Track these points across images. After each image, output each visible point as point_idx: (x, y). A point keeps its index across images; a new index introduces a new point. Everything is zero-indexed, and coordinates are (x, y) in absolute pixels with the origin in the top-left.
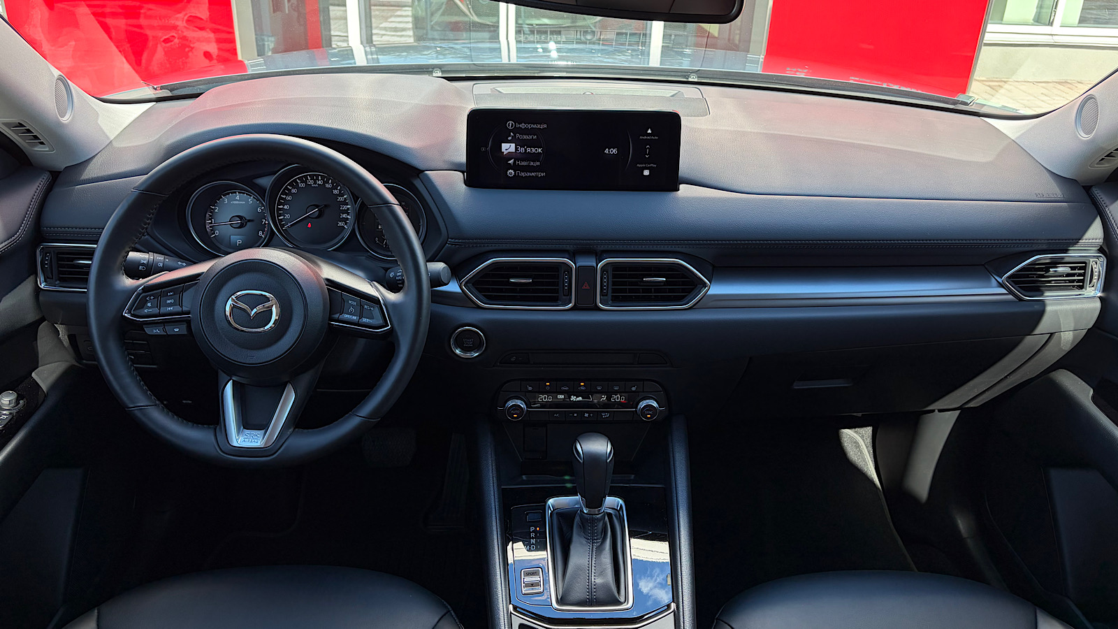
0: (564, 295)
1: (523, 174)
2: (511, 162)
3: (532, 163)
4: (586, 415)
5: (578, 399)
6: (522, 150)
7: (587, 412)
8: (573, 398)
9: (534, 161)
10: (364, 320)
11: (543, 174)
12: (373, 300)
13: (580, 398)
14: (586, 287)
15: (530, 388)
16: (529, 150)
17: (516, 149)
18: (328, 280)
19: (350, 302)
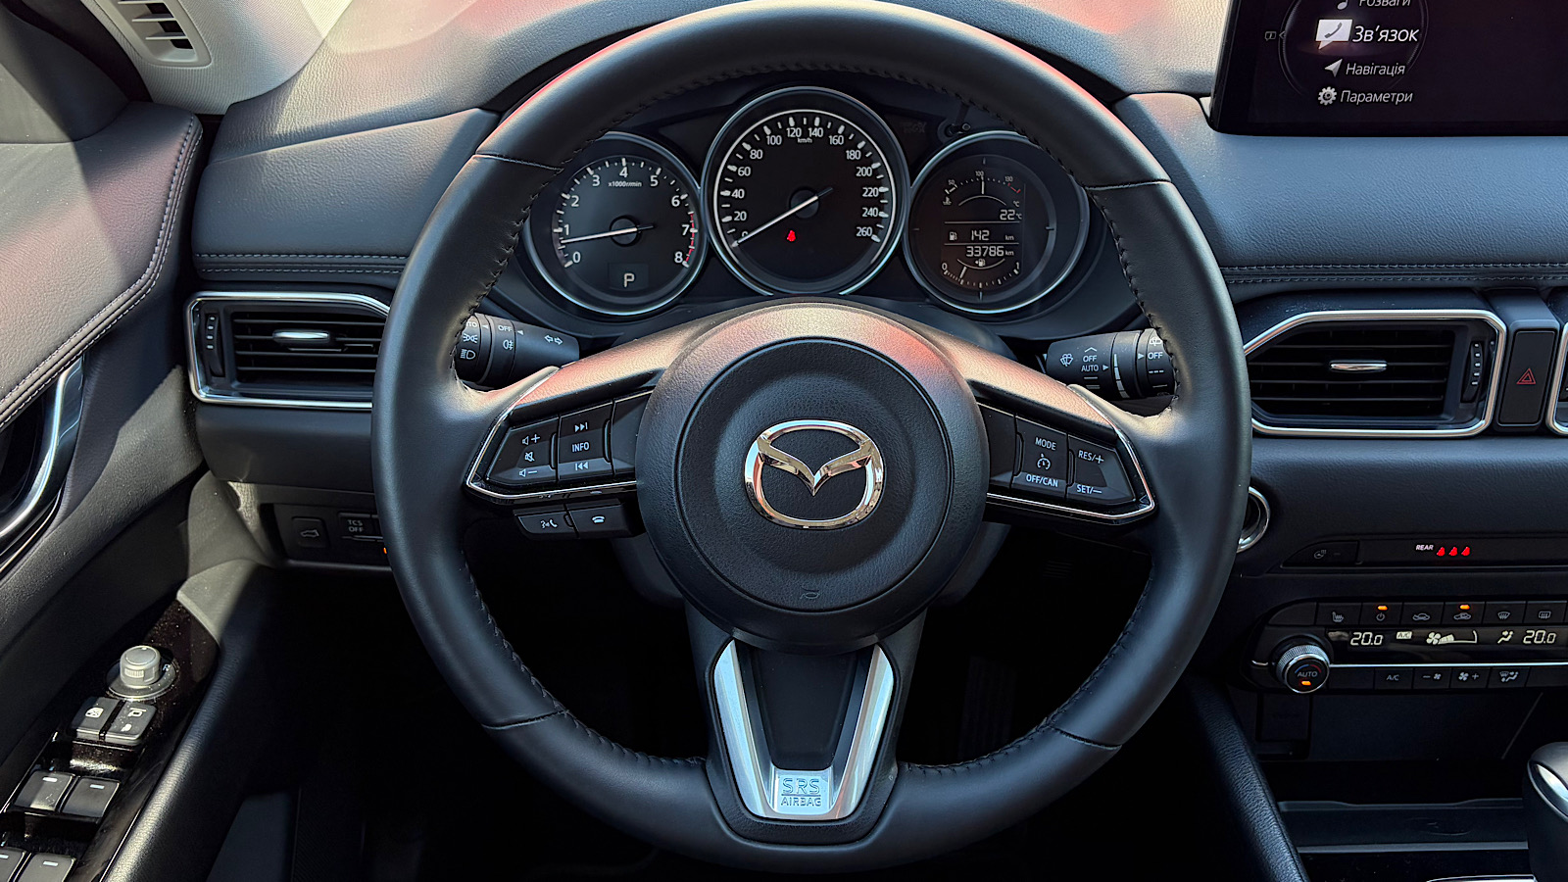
0: (1462, 401)
1: (1356, 98)
2: (1334, 67)
3: (1384, 70)
4: (1463, 676)
5: (1444, 640)
6: (1367, 36)
7: (1464, 670)
8: (1433, 638)
9: (1391, 64)
10: (1081, 489)
11: (1408, 97)
12: (1103, 438)
13: (1450, 639)
14: (1528, 379)
15: (1338, 619)
16: (1384, 35)
17: (1354, 33)
18: (974, 385)
19: (1039, 442)
